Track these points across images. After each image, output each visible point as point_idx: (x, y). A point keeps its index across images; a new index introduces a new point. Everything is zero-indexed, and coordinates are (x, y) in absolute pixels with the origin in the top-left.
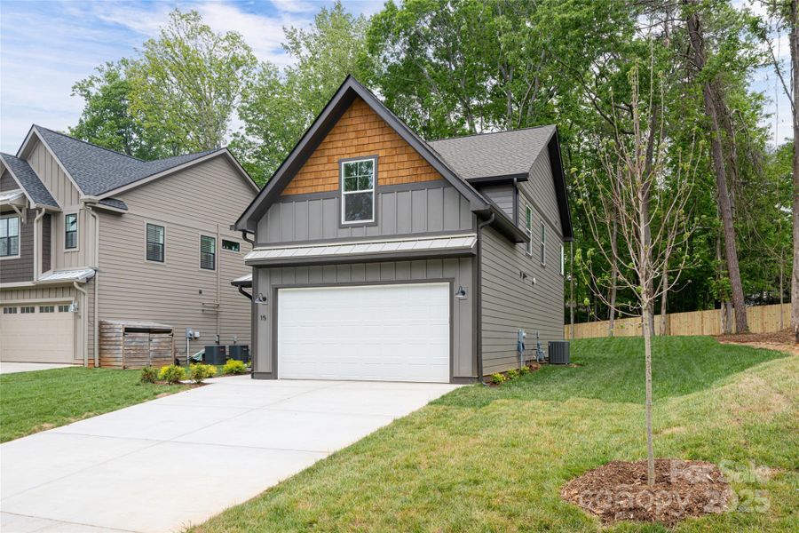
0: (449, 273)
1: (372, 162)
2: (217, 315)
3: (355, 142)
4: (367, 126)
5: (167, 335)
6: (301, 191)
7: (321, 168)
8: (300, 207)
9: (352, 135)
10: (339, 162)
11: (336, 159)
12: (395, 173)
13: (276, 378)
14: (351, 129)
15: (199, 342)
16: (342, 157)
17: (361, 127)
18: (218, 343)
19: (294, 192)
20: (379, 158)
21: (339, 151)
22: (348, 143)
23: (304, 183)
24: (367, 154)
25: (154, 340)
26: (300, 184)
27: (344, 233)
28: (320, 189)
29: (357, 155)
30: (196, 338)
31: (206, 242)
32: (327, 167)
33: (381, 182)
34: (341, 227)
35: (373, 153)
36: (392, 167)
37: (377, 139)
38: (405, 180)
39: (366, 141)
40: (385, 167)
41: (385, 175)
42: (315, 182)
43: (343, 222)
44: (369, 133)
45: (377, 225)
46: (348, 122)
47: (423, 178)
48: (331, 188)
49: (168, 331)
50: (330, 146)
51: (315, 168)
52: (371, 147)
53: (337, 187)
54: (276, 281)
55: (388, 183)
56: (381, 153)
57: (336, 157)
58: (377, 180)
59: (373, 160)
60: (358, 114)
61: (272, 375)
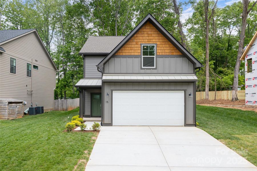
0: (185, 88)
1: (154, 46)
2: (32, 95)
3: (147, 38)
4: (152, 33)
5: (21, 104)
6: (124, 54)
7: (133, 46)
8: (123, 60)
9: (146, 35)
10: (141, 45)
11: (139, 43)
12: (163, 51)
13: (112, 126)
14: (146, 33)
15: (26, 106)
16: (142, 43)
17: (149, 33)
18: (32, 106)
19: (121, 54)
20: (157, 45)
21: (141, 41)
22: (144, 38)
23: (125, 51)
24: (152, 43)
25: (18, 107)
26: (123, 51)
27: (143, 71)
28: (132, 54)
29: (148, 43)
30: (25, 104)
31: (28, 65)
32: (136, 46)
33: (158, 54)
34: (141, 69)
35: (154, 43)
36: (162, 48)
37: (156, 38)
38: (167, 54)
39: (152, 38)
40: (160, 48)
41: (160, 51)
42: (130, 51)
43: (143, 67)
44: (153, 35)
45: (156, 69)
46: (145, 30)
47: (175, 54)
48: (137, 54)
49: (21, 103)
50: (137, 38)
51: (130, 46)
52: (154, 40)
53: (140, 54)
54: (113, 88)
55: (161, 54)
56: (158, 43)
57: (139, 42)
58: (156, 52)
59: (155, 45)
60: (148, 28)
61: (110, 124)
